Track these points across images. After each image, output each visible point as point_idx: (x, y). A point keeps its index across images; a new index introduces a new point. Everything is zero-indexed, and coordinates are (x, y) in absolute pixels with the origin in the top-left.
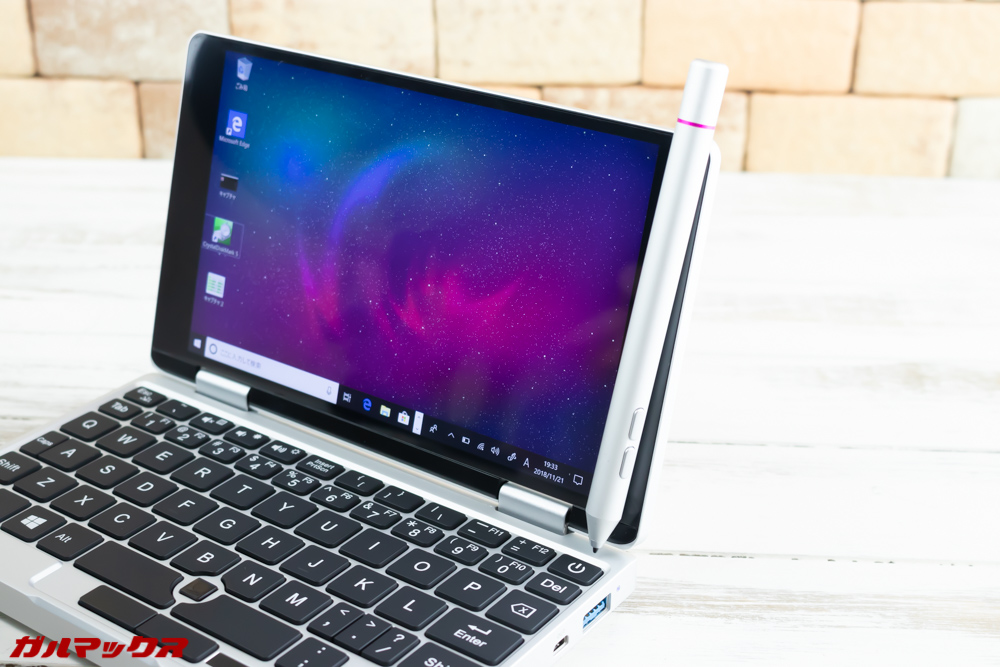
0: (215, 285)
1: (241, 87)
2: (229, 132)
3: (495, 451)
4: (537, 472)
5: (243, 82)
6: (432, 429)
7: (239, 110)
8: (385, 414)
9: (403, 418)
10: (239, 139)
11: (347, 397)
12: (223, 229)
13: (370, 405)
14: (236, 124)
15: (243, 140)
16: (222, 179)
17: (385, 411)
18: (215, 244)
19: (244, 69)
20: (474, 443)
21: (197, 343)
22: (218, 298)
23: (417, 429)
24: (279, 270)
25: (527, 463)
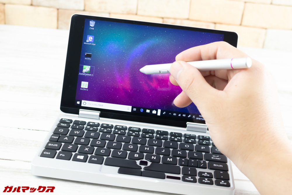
0: (85, 85)
1: (91, 29)
2: (87, 41)
3: (184, 115)
4: (197, 118)
5: (92, 27)
6: (164, 113)
7: (91, 35)
8: (148, 112)
9: (154, 112)
10: (91, 43)
11: (135, 109)
12: (86, 69)
13: (143, 110)
14: (90, 39)
15: (93, 43)
16: (86, 54)
17: (148, 111)
18: (84, 73)
19: (92, 24)
20: (177, 115)
21: (78, 103)
22: (86, 89)
23: (159, 114)
24: (108, 78)
25: (194, 117)
